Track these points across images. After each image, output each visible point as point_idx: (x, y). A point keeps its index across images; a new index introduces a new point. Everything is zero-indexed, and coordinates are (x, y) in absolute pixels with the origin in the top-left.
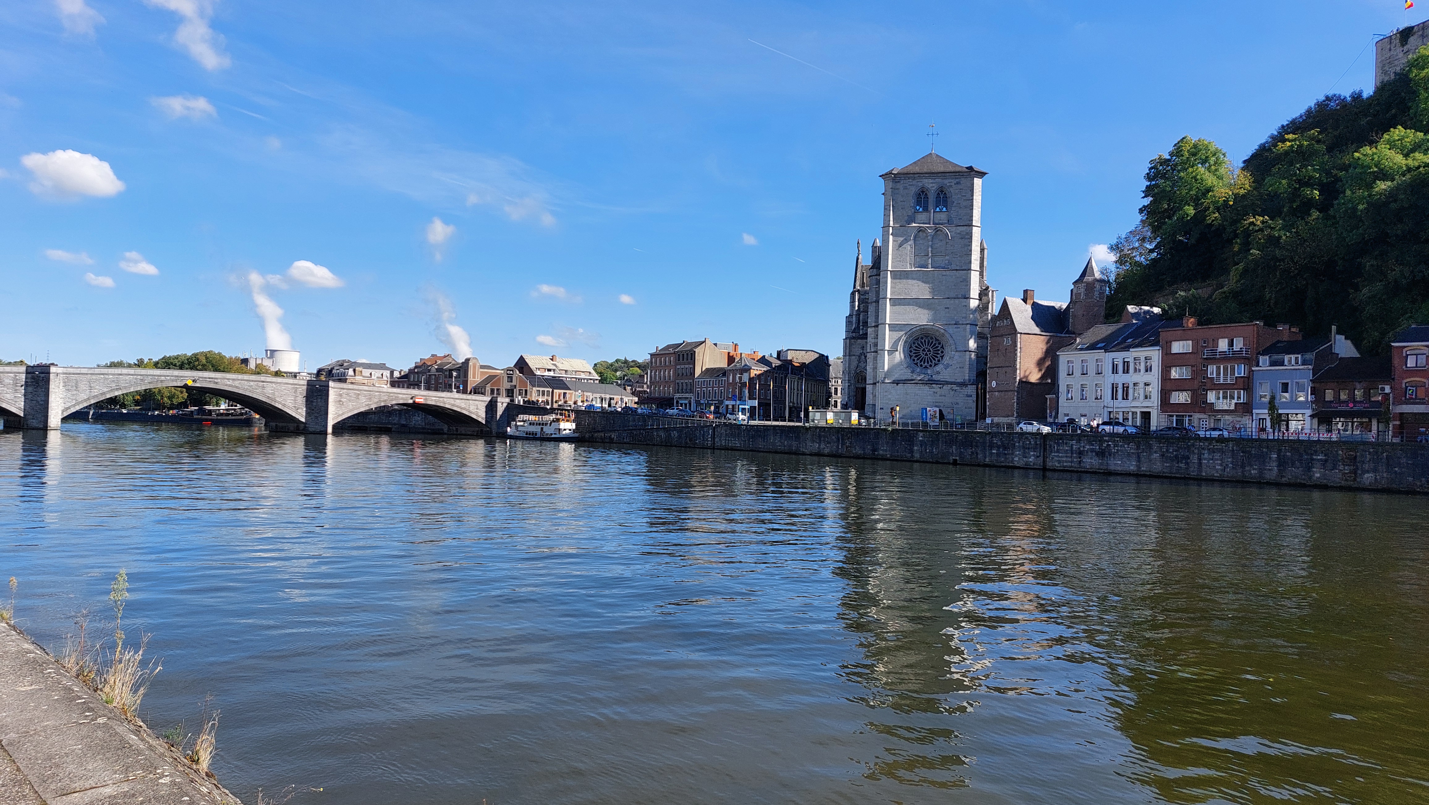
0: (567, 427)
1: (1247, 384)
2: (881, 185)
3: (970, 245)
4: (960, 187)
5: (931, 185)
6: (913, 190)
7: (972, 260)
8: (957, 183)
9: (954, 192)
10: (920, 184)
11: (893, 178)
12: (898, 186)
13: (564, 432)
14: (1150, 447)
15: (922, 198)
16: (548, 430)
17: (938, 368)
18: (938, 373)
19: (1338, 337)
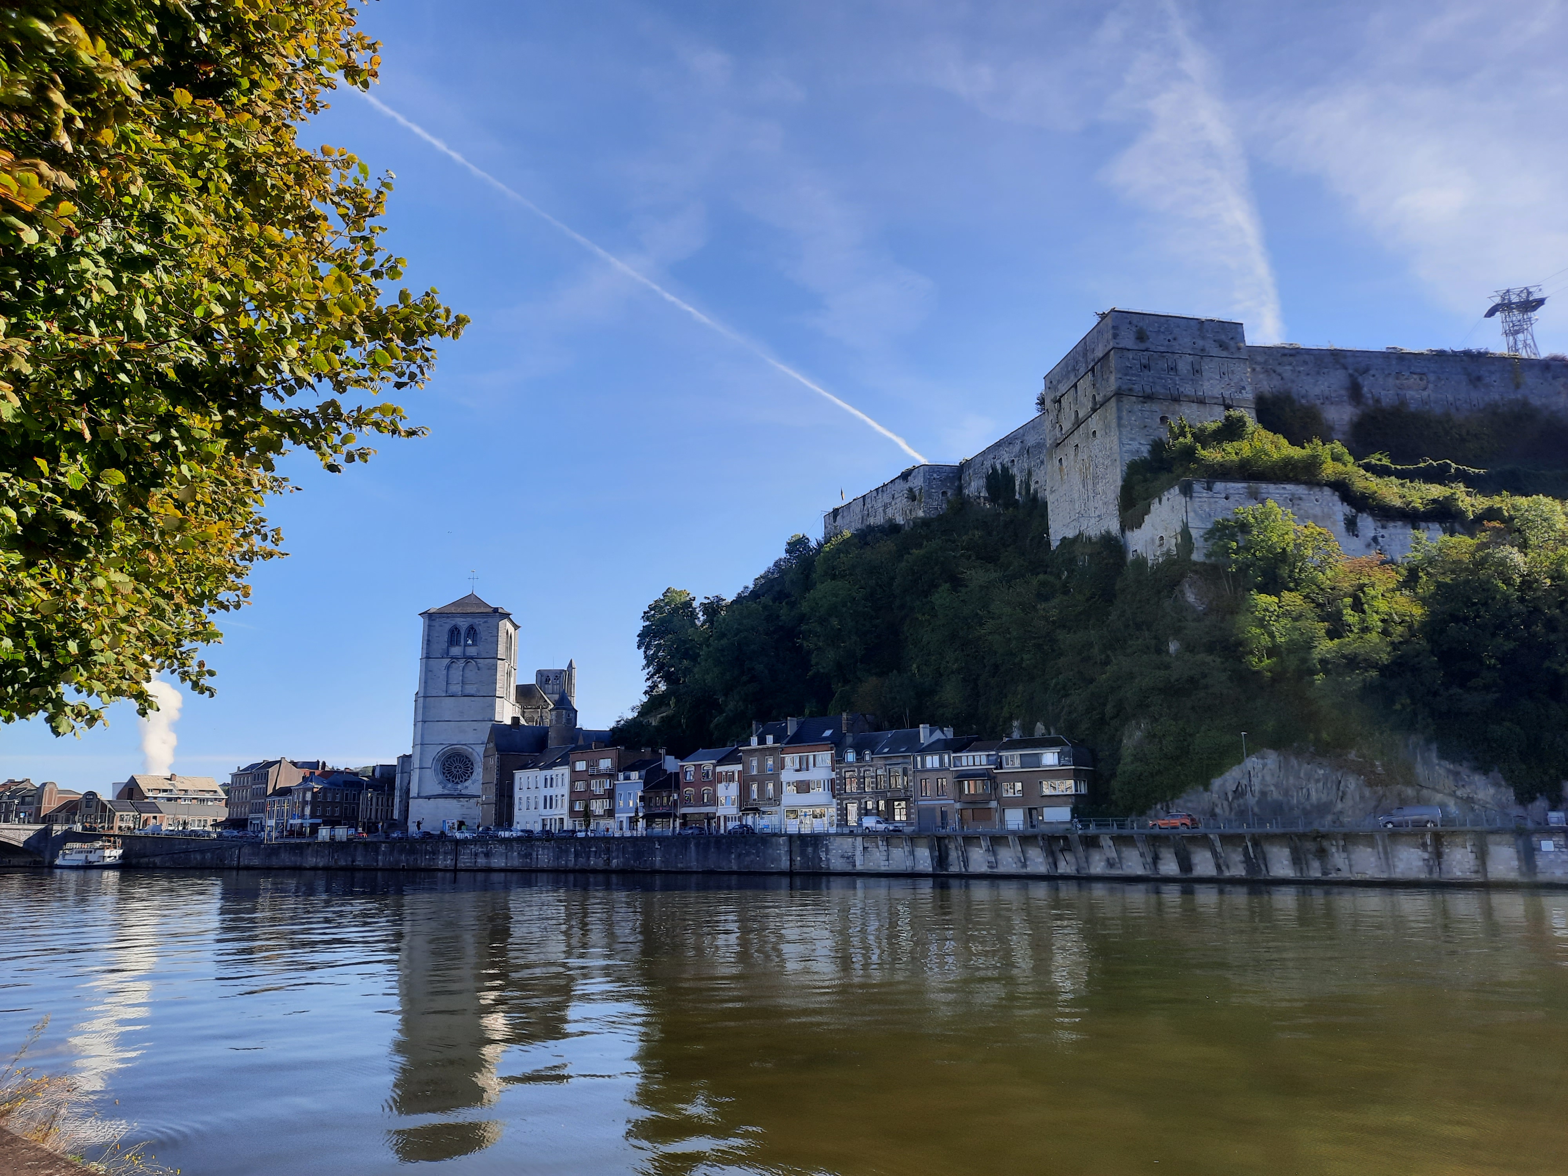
0: (113, 854)
1: (610, 794)
2: (420, 624)
3: (496, 675)
4: (486, 625)
5: (463, 624)
6: (447, 627)
7: (498, 689)
8: (485, 622)
9: (481, 629)
10: (453, 622)
11: (429, 616)
12: (434, 623)
13: (108, 860)
14: (512, 847)
15: (454, 635)
16: (92, 858)
17: (467, 784)
18: (466, 787)
19: (668, 757)
